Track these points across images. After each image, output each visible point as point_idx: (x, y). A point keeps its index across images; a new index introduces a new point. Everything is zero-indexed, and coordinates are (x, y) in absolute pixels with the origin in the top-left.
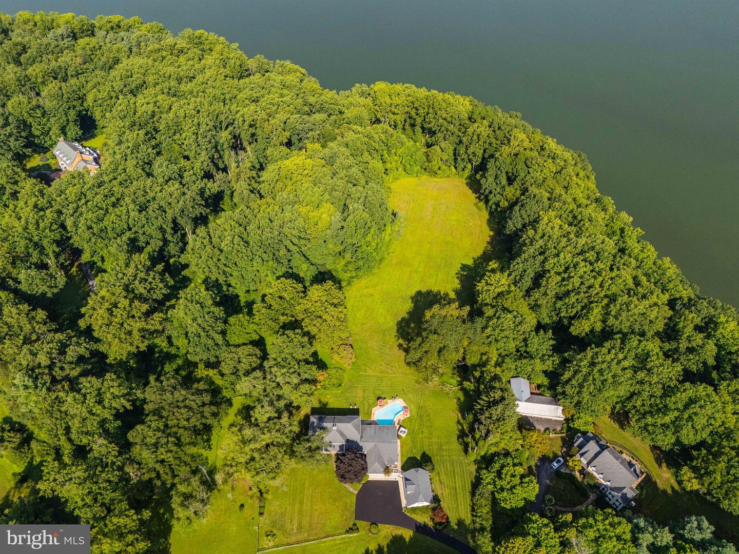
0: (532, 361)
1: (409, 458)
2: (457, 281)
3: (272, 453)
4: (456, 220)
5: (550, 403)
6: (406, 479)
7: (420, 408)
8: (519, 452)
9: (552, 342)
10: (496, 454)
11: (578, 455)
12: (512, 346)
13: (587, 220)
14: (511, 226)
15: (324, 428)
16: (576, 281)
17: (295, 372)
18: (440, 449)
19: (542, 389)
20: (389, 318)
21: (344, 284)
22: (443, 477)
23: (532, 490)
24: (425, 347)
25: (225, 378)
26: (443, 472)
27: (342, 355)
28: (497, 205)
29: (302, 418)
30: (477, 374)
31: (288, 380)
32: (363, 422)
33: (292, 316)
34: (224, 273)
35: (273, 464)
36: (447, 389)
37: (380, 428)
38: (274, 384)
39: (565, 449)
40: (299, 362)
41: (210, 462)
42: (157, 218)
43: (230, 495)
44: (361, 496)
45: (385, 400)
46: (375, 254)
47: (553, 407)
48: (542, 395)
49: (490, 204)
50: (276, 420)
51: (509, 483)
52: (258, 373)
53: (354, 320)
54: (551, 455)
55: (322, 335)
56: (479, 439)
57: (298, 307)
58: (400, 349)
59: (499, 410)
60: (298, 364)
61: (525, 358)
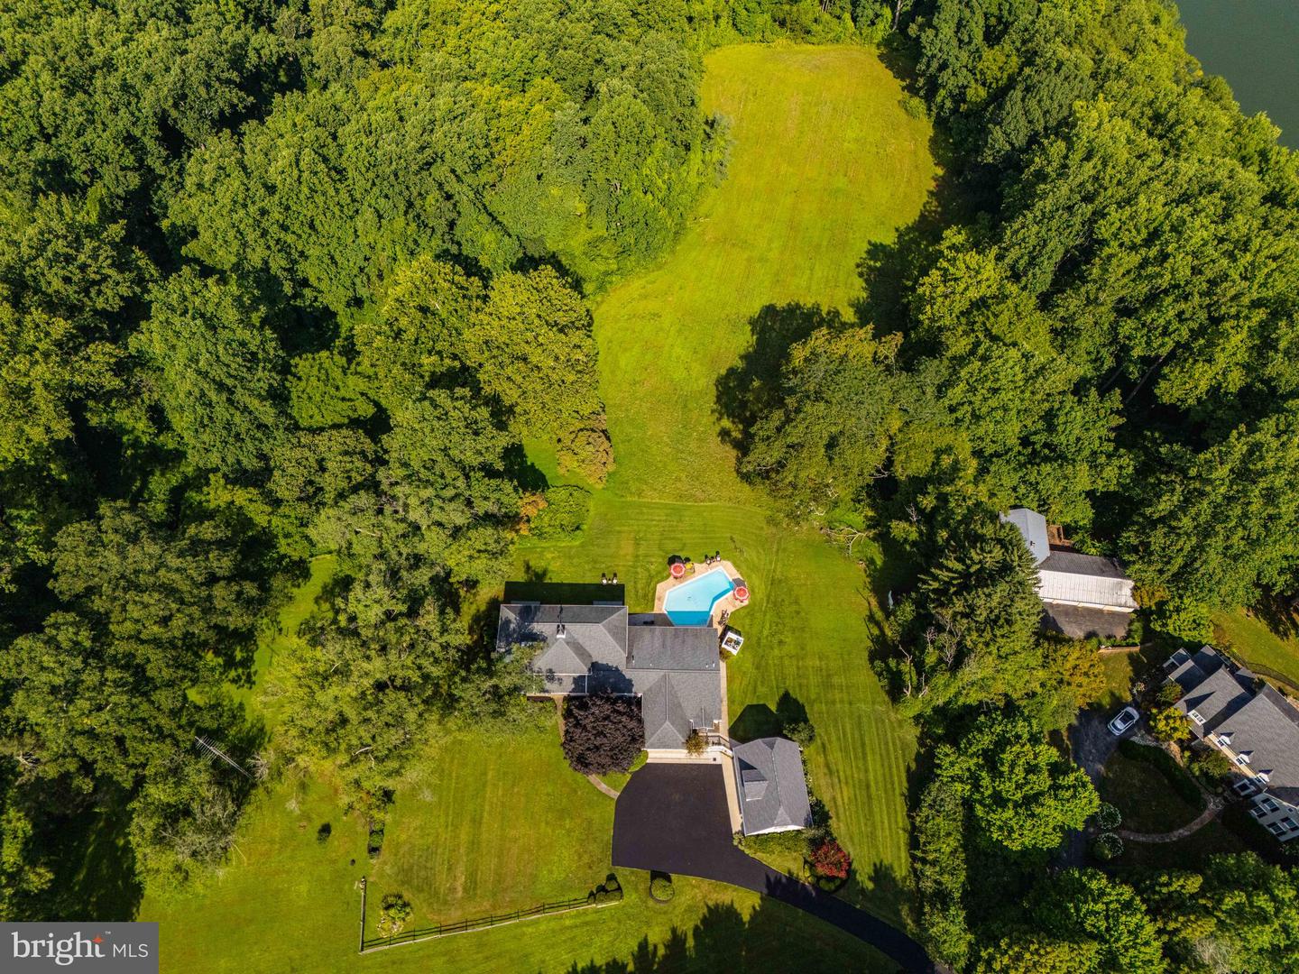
0: (1069, 470)
1: (750, 707)
2: (860, 283)
3: (391, 708)
4: (857, 140)
5: (1101, 572)
6: (744, 766)
7: (774, 582)
8: (1039, 699)
9: (1117, 421)
10: (980, 708)
11: (1181, 705)
12: (1011, 432)
13: (1191, 122)
14: (999, 141)
15: (533, 637)
16: (1181, 265)
17: (457, 496)
18: (827, 685)
19: (1076, 538)
20: (696, 368)
21: (588, 288)
22: (836, 756)
23: (1082, 806)
24: (795, 434)
25: (282, 510)
26: (835, 744)
27: (583, 454)
28: (959, 97)
29: (483, 608)
30: (928, 502)
31: (437, 515)
32: (634, 620)
33: (455, 357)
34: (284, 248)
35: (394, 737)
36: (841, 537)
37: (676, 635)
38: (402, 528)
39: (1141, 687)
40: (466, 472)
41: (249, 716)
42: (115, 110)
43: (292, 805)
44: (626, 806)
45: (688, 566)
46: (664, 212)
47: (1110, 581)
48: (1078, 551)
49: (939, 99)
50: (402, 621)
51: (1019, 787)
52: (364, 499)
53: (613, 372)
54: (1106, 701)
55: (531, 406)
56: (934, 669)
57: (467, 334)
58: (723, 441)
59: (996, 598)
60: (467, 477)
61: (1046, 459)
